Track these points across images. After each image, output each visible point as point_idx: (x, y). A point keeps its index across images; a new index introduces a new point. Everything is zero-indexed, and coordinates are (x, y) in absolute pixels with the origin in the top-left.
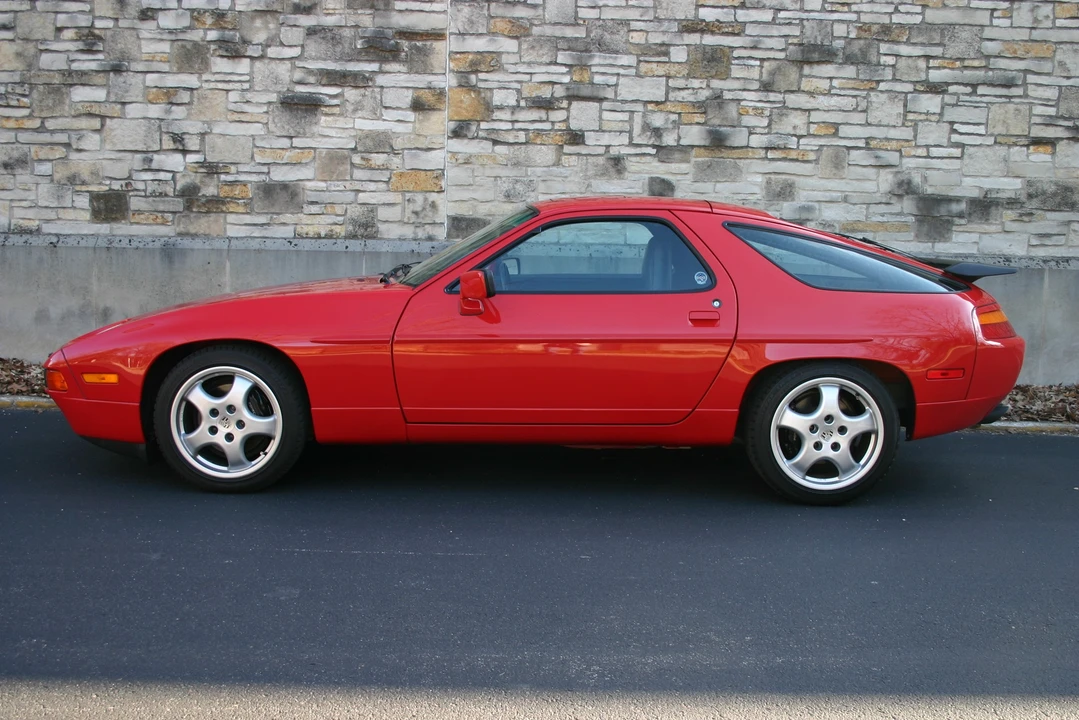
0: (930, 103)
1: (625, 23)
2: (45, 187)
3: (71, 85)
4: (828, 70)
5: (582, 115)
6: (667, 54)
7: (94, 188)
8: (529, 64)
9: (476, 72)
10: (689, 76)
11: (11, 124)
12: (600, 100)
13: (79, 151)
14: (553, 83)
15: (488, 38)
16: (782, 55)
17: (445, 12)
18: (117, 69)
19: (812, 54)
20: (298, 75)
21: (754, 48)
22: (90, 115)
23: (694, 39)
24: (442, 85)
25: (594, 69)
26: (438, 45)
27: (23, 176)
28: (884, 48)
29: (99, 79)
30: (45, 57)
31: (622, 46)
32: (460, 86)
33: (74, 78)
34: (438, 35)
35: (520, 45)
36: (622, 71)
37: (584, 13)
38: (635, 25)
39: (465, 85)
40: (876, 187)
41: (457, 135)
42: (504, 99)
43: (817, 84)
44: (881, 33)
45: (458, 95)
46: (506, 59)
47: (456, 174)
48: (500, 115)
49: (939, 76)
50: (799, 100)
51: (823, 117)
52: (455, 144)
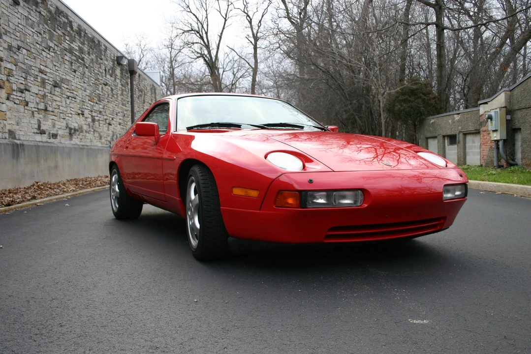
0: (68, 101)
1: (31, 66)
4: (57, 89)
5: (27, 96)
6: (37, 78)
8: (18, 75)
9: (9, 76)
10: (41, 87)
12: (29, 91)
14: (22, 84)
15: (11, 64)
16: (51, 83)
17: (2, 51)
19: (56, 85)
21: (48, 80)
23: (40, 74)
24: (3, 79)
25: (28, 81)
26: (2, 63)
28: (63, 85)
31: (31, 74)
32: (7, 80)
35: (16, 68)
36: (32, 83)
37: (26, 61)
38: (33, 68)
39: (8, 80)
40: (64, 125)
41: (8, 99)
42: (15, 87)
43: (56, 93)
44: (62, 80)
45: (7, 84)
46: (14, 73)
47: (8, 113)
48: (14, 93)
49: (69, 94)
50: (55, 97)
51: (57, 103)
52: (7, 102)
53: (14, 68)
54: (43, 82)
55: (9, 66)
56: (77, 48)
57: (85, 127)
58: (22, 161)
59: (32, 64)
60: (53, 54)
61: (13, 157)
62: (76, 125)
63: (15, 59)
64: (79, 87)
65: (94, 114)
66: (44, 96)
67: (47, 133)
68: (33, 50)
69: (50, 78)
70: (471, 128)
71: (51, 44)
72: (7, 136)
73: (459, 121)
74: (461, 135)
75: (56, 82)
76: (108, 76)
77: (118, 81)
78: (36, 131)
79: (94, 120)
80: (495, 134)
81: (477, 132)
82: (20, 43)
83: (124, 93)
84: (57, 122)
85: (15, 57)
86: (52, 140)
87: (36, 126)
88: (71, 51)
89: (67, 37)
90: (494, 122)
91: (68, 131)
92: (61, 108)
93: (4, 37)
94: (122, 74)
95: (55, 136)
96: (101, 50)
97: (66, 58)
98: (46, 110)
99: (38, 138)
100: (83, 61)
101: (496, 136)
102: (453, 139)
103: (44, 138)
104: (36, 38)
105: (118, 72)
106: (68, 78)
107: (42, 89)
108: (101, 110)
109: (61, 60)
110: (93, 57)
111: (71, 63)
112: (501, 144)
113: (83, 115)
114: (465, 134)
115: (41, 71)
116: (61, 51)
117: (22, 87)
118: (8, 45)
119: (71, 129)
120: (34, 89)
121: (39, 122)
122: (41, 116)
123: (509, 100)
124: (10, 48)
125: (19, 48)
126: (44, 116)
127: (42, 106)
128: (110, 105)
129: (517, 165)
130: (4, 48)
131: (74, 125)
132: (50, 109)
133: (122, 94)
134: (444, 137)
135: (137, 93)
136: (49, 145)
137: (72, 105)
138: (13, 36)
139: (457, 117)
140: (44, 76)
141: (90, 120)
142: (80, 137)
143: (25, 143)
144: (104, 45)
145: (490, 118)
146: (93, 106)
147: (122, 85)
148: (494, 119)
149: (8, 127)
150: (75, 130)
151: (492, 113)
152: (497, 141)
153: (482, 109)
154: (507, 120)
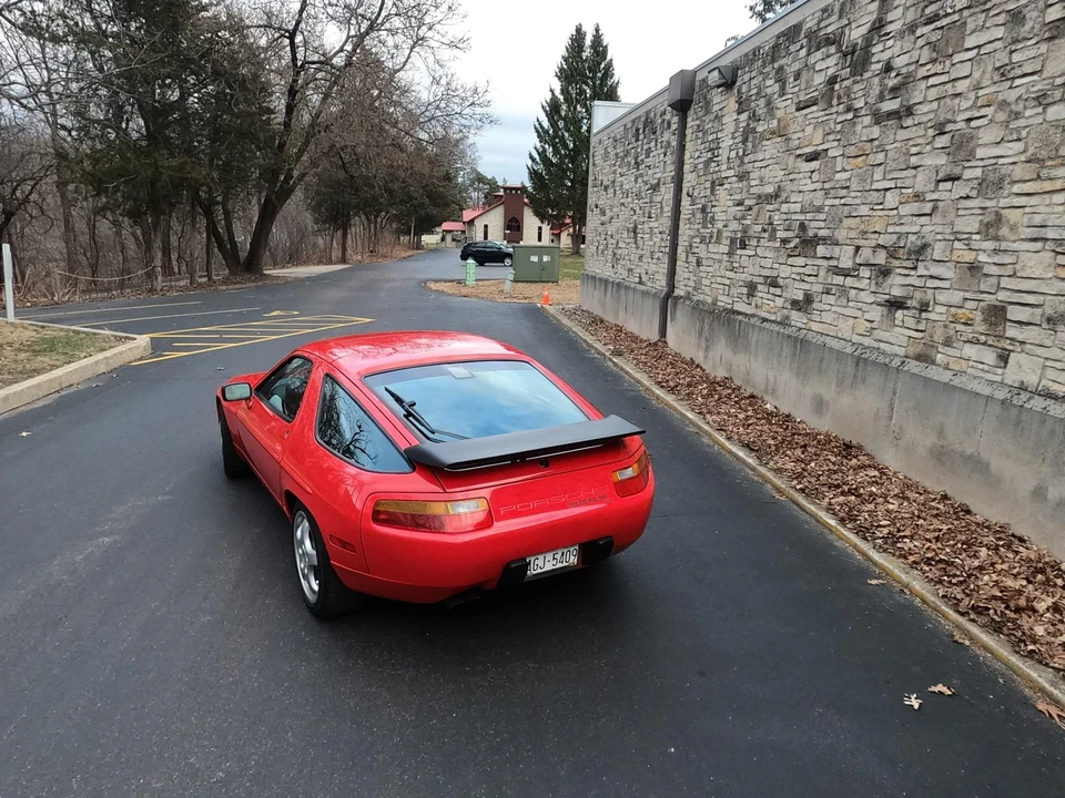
11: (1063, 274)
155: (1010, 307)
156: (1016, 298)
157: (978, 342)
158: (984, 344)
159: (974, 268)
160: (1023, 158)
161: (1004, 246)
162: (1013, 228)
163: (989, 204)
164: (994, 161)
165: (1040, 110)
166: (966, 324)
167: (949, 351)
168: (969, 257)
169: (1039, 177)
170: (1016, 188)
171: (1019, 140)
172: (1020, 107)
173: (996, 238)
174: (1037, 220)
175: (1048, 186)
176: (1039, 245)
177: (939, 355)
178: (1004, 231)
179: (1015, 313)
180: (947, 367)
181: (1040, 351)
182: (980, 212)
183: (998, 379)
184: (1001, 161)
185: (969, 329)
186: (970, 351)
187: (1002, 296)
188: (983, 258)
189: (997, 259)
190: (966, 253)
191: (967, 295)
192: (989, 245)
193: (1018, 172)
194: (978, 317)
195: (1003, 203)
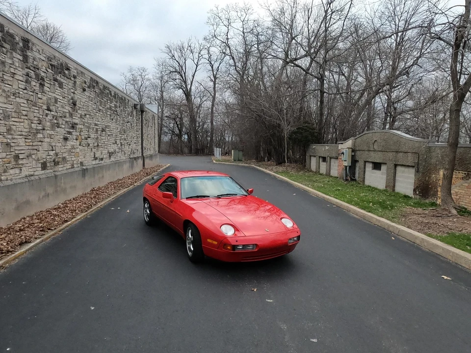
0: (109, 138)
2: (34, 162)
3: (37, 133)
5: (89, 141)
6: (94, 129)
7: (41, 161)
11: (27, 144)
12: (90, 138)
13: (39, 151)
18: (44, 129)
19: (103, 130)
20: (65, 132)
22: (40, 141)
25: (89, 132)
27: (31, 159)
28: (107, 129)
29: (41, 131)
30: (32, 124)
31: (91, 128)
33: (38, 131)
34: (77, 124)
36: (91, 132)
37: (89, 121)
39: (80, 135)
40: (107, 152)
41: (80, 145)
42: (83, 138)
43: (103, 135)
44: (106, 127)
45: (79, 137)
46: (83, 129)
47: (80, 153)
48: (83, 141)
49: (109, 133)
50: (102, 138)
51: (104, 140)
52: (80, 147)
53: (83, 127)
54: (97, 130)
55: (80, 126)
56: (114, 106)
57: (117, 150)
58: (87, 178)
59: (91, 122)
60: (101, 113)
61: (83, 177)
62: (113, 150)
63: (83, 122)
64: (115, 128)
65: (122, 141)
66: (97, 138)
67: (98, 158)
68: (92, 114)
69: (100, 128)
70: (334, 155)
71: (101, 108)
72: (79, 165)
73: (328, 150)
74: (329, 158)
75: (103, 129)
76: (129, 117)
77: (134, 118)
78: (93, 159)
79: (121, 145)
80: (345, 162)
81: (337, 158)
82: (86, 112)
83: (138, 124)
84: (103, 151)
85: (84, 120)
86: (101, 162)
87: (93, 156)
88: (110, 108)
89: (109, 101)
90: (345, 156)
91: (108, 155)
92: (105, 143)
93: (79, 111)
94: (136, 113)
95: (102, 159)
96: (126, 103)
97: (109, 113)
98: (98, 146)
99: (94, 162)
100: (117, 112)
101: (346, 164)
102: (324, 159)
103: (97, 162)
104: (93, 106)
105: (135, 113)
106: (109, 124)
107: (96, 135)
108: (126, 138)
109: (106, 115)
110: (122, 108)
111: (111, 115)
112: (348, 168)
113: (116, 143)
114: (331, 158)
115: (96, 125)
116: (106, 110)
117: (87, 136)
118: (81, 115)
119: (110, 153)
120: (92, 136)
121: (94, 153)
122: (95, 150)
123: (354, 144)
124: (81, 117)
125: (85, 115)
126: (97, 149)
127: (96, 145)
128: (130, 134)
129: (355, 180)
130: (78, 117)
131: (111, 150)
132: (100, 145)
133: (137, 125)
134: (320, 157)
135: (144, 122)
136: (100, 165)
137: (111, 140)
138: (82, 109)
139: (327, 148)
140: (97, 127)
141: (120, 145)
142: (115, 156)
143: (88, 167)
144: (128, 99)
145: (343, 153)
146: (121, 137)
147: (137, 120)
148: (345, 154)
149: (80, 160)
150: (112, 153)
151: (345, 152)
152: (346, 167)
153: (340, 146)
154: (352, 155)
155: (19, 155)
156: (20, 152)
157: (15, 168)
158: (16, 168)
159: (8, 144)
160: (13, 110)
161: (14, 137)
162: (15, 131)
163: (7, 123)
164: (6, 109)
165: (14, 97)
166: (9, 163)
167: (6, 174)
168: (5, 140)
169: (18, 118)
170: (13, 119)
171: (11, 104)
172: (9, 94)
173: (11, 134)
174: (20, 129)
175: (21, 120)
176: (22, 137)
177: (2, 177)
178: (12, 132)
179: (21, 156)
180: (7, 180)
181: (27, 165)
182: (4, 125)
183: (21, 177)
184: (7, 109)
185: (10, 165)
186: (12, 172)
187: (17, 152)
188: (9, 141)
189: (13, 141)
190: (4, 139)
191: (8, 153)
192: (10, 137)
193: (14, 114)
194: (13, 160)
195: (11, 123)
